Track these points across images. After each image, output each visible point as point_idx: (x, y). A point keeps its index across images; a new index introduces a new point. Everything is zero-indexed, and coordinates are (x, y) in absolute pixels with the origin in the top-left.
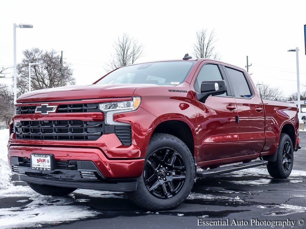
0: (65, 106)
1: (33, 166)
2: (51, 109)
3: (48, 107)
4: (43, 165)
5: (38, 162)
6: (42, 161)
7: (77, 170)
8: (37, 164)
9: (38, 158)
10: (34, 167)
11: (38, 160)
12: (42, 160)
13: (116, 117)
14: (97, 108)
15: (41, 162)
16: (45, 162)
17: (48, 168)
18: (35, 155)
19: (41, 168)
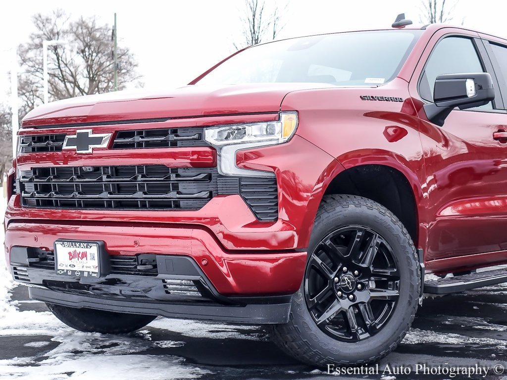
0: (130, 134)
1: (59, 268)
2: (99, 141)
3: (91, 136)
4: (81, 264)
5: (70, 259)
6: (80, 255)
7: (157, 275)
8: (70, 262)
9: (72, 249)
10: (63, 270)
11: (70, 253)
13: (242, 159)
14: (201, 137)
15: (77, 259)
16: (85, 258)
17: (92, 272)
18: (65, 243)
19: (78, 272)
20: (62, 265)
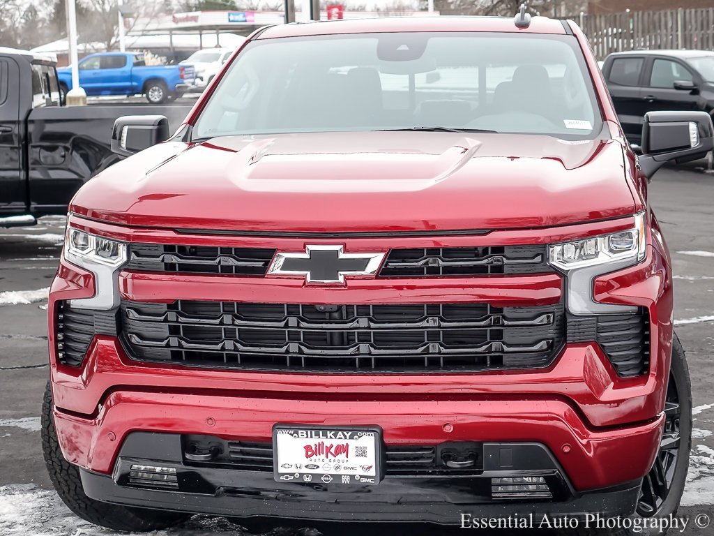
1: (281, 470)
3: (342, 256)
4: (333, 464)
5: (307, 456)
6: (333, 450)
7: (481, 472)
8: (307, 461)
9: (313, 442)
10: (292, 474)
11: (308, 448)
12: (328, 449)
15: (323, 456)
16: (344, 455)
17: (361, 476)
18: (300, 431)
19: (326, 476)
20: (287, 466)
